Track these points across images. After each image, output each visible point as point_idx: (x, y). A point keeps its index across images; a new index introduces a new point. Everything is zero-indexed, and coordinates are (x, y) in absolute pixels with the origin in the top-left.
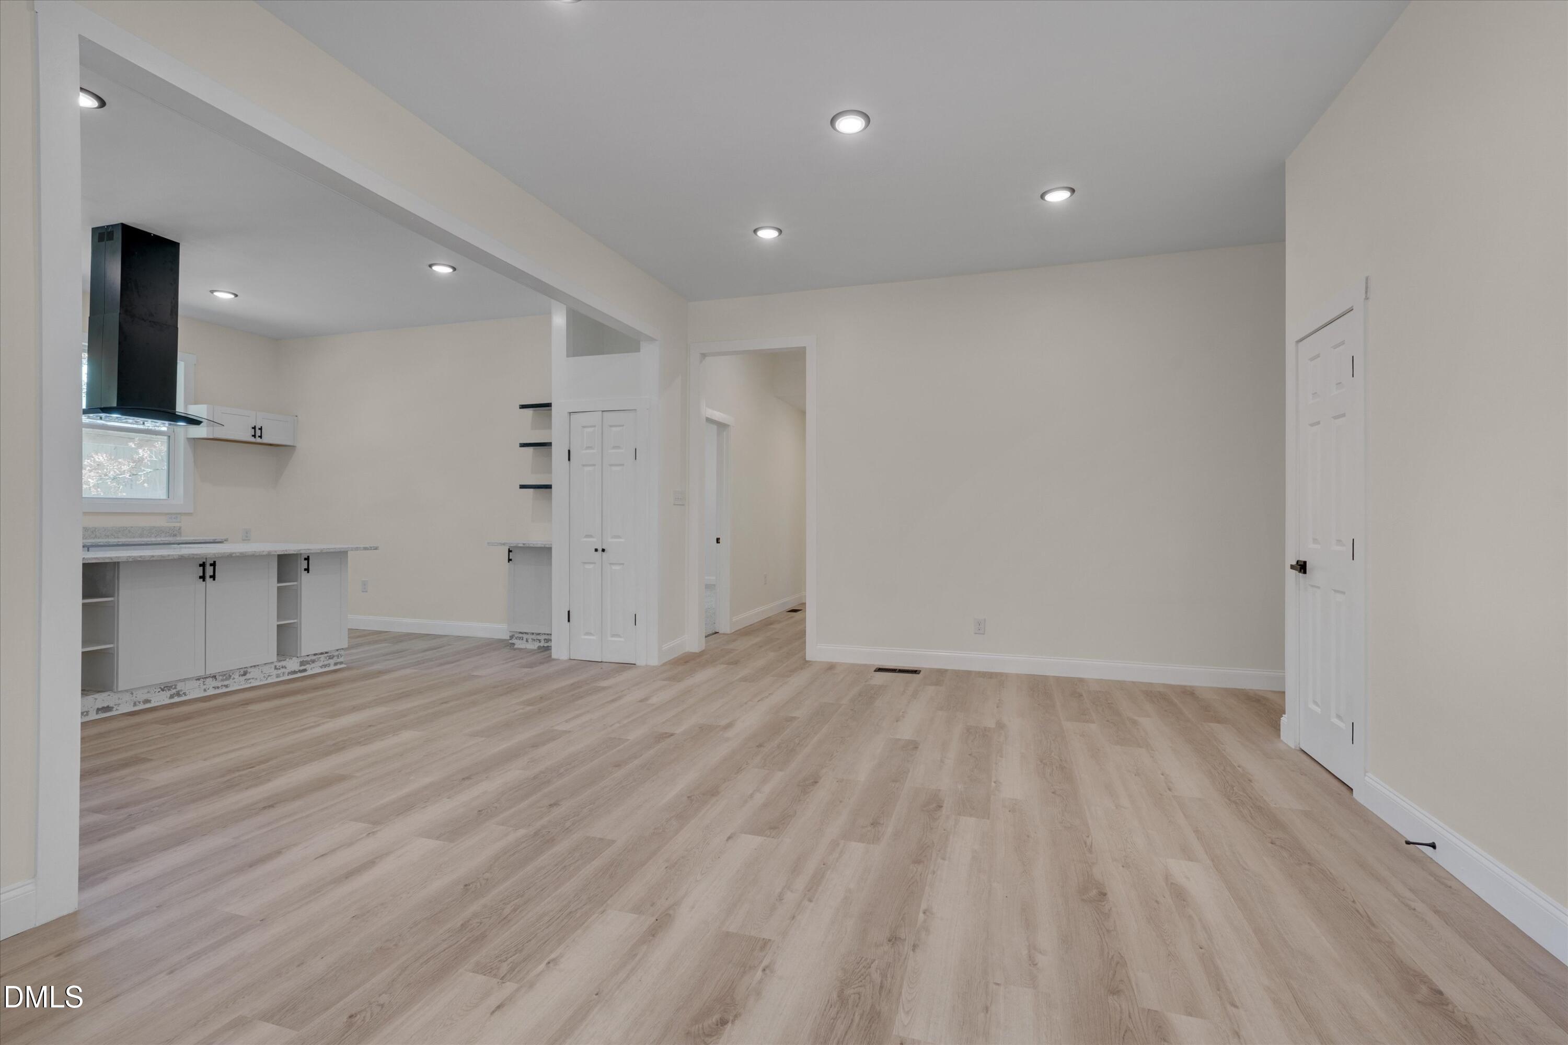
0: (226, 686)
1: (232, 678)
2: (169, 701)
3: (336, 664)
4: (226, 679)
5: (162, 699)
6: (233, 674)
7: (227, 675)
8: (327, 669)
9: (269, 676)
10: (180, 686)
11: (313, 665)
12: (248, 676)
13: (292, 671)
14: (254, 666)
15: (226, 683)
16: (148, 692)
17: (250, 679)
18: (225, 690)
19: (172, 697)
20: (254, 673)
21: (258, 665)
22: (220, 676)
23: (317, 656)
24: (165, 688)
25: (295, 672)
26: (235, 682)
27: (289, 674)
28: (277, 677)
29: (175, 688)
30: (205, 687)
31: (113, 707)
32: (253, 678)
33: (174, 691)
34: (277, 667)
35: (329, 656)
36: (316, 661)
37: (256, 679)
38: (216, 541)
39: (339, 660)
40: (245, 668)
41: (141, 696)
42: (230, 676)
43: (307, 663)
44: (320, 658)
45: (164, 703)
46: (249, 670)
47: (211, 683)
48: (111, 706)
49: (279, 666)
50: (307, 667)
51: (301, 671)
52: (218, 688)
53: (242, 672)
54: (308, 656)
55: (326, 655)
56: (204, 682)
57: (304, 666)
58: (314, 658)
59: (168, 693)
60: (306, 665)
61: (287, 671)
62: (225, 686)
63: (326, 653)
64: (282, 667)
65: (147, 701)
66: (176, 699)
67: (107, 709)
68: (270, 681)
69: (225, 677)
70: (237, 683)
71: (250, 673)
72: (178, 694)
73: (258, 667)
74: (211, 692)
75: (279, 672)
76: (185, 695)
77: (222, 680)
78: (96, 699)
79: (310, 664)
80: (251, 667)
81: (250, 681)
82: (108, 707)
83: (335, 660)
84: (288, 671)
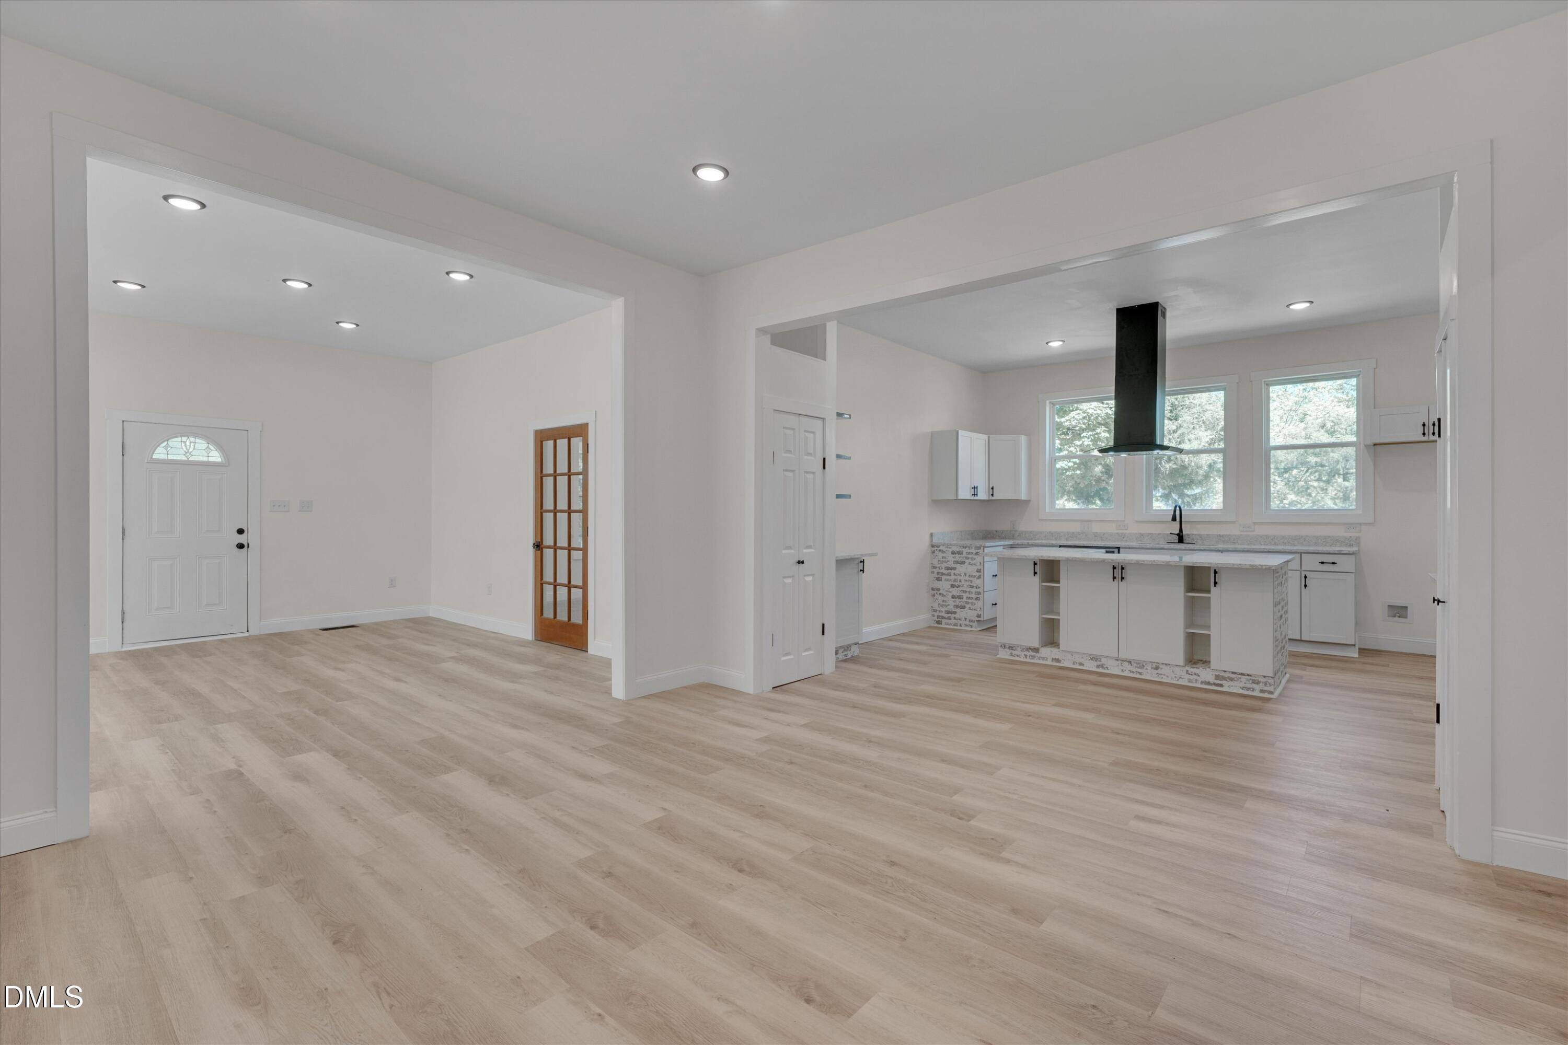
0: (1140, 674)
1: (1145, 667)
2: (1095, 669)
3: (1262, 691)
4: (1140, 667)
5: (1090, 666)
6: (1146, 665)
7: (1141, 665)
8: (1249, 693)
9: (1180, 678)
10: (1104, 661)
11: (1231, 683)
12: (1159, 671)
13: (1206, 682)
14: (1166, 664)
15: (1140, 670)
16: (1082, 658)
17: (1161, 674)
18: (1138, 676)
19: (1098, 667)
20: (1165, 670)
21: (1169, 665)
22: (1134, 663)
23: (1236, 675)
24: (1094, 658)
25: (1209, 683)
26: (1148, 673)
27: (1202, 682)
28: (1189, 682)
29: (1100, 661)
30: (1122, 668)
31: (1061, 661)
32: (1164, 675)
33: (1099, 663)
34: (1190, 672)
35: (1253, 680)
36: (1235, 680)
37: (1168, 677)
38: (1343, 552)
39: (1266, 688)
40: (1157, 663)
41: (1079, 660)
42: (1144, 666)
43: (1224, 679)
44: (1240, 678)
45: (1091, 669)
46: (1161, 666)
47: (1128, 667)
48: (1060, 659)
49: (1192, 672)
50: (1223, 682)
51: (1215, 684)
52: (1133, 672)
53: (1154, 666)
54: (1225, 671)
55: (1249, 677)
56: (1122, 664)
57: (1220, 680)
58: (1233, 676)
59: (1096, 663)
60: (1222, 680)
61: (1200, 680)
62: (1139, 672)
63: (1248, 675)
64: (1195, 674)
65: (1081, 664)
66: (1100, 670)
67: (1058, 660)
68: (1180, 682)
69: (1138, 666)
70: (1149, 674)
71: (1161, 669)
72: (1102, 666)
73: (1169, 667)
74: (1127, 674)
75: (1191, 677)
76: (1108, 669)
77: (1137, 667)
78: (1052, 651)
79: (1227, 680)
80: (1163, 664)
81: (1162, 676)
82: (1058, 659)
83: (1261, 686)
84: (1202, 680)
